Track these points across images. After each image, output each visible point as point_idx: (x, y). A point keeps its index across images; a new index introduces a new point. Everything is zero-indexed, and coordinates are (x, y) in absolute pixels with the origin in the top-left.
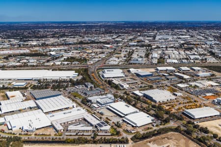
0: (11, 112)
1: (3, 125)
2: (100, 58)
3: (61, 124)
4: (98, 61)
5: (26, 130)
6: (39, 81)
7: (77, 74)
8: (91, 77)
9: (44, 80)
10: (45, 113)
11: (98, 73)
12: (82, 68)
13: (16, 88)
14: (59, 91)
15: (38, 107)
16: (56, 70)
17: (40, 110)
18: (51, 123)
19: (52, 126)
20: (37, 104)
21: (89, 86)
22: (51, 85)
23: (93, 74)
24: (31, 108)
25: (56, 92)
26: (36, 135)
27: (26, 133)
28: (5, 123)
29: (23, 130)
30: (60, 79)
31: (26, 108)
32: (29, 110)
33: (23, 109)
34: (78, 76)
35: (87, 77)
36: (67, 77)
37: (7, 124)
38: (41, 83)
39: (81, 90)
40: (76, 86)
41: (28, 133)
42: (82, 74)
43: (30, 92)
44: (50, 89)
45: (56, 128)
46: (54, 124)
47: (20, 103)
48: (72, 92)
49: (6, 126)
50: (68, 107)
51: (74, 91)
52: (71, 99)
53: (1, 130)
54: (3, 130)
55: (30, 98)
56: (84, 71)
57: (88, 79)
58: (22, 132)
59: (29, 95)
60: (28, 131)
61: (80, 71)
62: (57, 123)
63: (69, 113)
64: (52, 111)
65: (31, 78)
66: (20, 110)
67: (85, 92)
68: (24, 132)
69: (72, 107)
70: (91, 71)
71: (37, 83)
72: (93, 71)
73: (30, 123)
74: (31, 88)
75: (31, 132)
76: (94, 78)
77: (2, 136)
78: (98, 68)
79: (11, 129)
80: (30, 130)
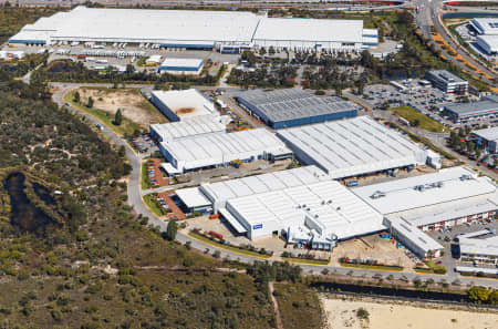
0: (204, 168)
1: (205, 218)
3: (420, 227)
5: (301, 242)
6: (247, 56)
7: (375, 32)
8: (437, 47)
9: (263, 51)
10: (342, 180)
11: (452, 29)
12: (378, 8)
13: (174, 78)
14: (338, 94)
15: (300, 159)
16: (283, 14)
17: (313, 168)
18: (386, 221)
19: (389, 233)
20: (289, 144)
21: (451, 86)
22: (301, 71)
23: (439, 37)
24: (271, 158)
25: (326, 103)
26: (343, 261)
27: (305, 252)
28: (209, 209)
29: (290, 241)
30: (319, 49)
31: (253, 158)
32: (265, 165)
33: (245, 161)
34: (381, 40)
35: (418, 47)
36: (344, 44)
37: (219, 213)
38: (257, 65)
39: (423, 100)
40: (393, 82)
41: (311, 252)
42: (392, 35)
43: (231, 95)
44: (298, 89)
45: (412, 243)
46: (397, 225)
47: (225, 135)
48: (392, 105)
49: (217, 221)
50: (412, 165)
51: (395, 101)
52: (405, 133)
53: (210, 233)
54: (218, 236)
55: (245, 118)
56: (395, 22)
57: (425, 55)
58: (290, 249)
59: (233, 107)
60: (309, 246)
61: (379, 21)
62: (407, 225)
63: (433, 186)
64: (359, 176)
65: (212, 43)
66: (235, 165)
67: (445, 109)
68: (296, 246)
69: (424, 163)
70: (424, 24)
71: (240, 63)
72: (431, 23)
73: (306, 217)
74: (227, 82)
75: (322, 250)
76: (450, 53)
77: (223, 256)
78: (445, 12)
79: (245, 235)
80: (317, 244)
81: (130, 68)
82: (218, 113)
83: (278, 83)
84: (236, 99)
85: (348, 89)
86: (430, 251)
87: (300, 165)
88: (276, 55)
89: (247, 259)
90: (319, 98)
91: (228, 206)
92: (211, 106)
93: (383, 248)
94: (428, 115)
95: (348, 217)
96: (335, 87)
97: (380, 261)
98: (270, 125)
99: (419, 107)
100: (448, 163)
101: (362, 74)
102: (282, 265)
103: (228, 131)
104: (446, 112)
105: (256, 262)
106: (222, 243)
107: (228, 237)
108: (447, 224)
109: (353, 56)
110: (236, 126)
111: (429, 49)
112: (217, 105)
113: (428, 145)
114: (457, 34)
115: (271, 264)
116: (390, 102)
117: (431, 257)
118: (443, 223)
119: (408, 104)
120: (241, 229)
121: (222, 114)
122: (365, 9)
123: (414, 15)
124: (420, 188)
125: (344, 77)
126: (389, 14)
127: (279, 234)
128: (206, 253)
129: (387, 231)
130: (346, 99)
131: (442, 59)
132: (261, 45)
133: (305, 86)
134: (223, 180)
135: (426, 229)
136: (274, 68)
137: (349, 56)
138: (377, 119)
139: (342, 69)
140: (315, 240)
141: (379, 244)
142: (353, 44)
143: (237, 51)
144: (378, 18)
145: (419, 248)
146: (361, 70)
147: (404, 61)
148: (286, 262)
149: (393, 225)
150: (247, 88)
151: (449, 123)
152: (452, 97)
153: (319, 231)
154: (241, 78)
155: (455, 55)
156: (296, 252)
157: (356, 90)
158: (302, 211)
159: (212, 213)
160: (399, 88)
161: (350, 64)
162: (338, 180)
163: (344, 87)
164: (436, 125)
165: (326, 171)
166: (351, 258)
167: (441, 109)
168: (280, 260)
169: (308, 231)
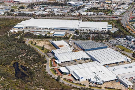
0: (67, 62)
1: (67, 75)
2: (124, 9)
3: (127, 79)
4: (124, 12)
5: (94, 82)
6: (77, 32)
7: (111, 25)
8: (128, 30)
9: (81, 30)
10: (104, 65)
11: (132, 25)
12: (111, 19)
13: (57, 37)
14: (102, 42)
15: (92, 59)
16: (86, 21)
17: (96, 62)
18: (117, 77)
19: (118, 80)
20: (89, 56)
21: (133, 40)
22: (91, 35)
23: (128, 27)
24: (84, 59)
25: (99, 44)
26: (106, 88)
27: (95, 85)
28: (68, 73)
29: (91, 82)
30: (96, 30)
31: (79, 59)
32: (83, 61)
33: (77, 60)
34: (113, 28)
35: (123, 29)
36: (103, 28)
37: (71, 74)
38: (79, 34)
39: (125, 44)
40: (117, 39)
41: (97, 85)
42: (115, 26)
43: (73, 42)
44: (91, 40)
45: (125, 83)
46: (120, 78)
47: (72, 53)
48: (116, 45)
49: (71, 76)
50: (123, 61)
51: (117, 44)
52: (120, 53)
53: (69, 80)
54: (71, 81)
55: (77, 48)
56: (116, 23)
57: (125, 32)
58: (91, 84)
59: (74, 45)
60: (96, 83)
61: (112, 23)
62: (123, 78)
63: (130, 67)
64: (109, 64)
65: (67, 28)
66: (75, 61)
67: (131, 46)
68: (92, 83)
69: (126, 61)
70: (124, 23)
71: (75, 33)
72: (126, 23)
73: (95, 76)
74: (72, 39)
75: (100, 85)
76: (132, 31)
77: (73, 86)
78: (129, 20)
79: (78, 80)
80: (98, 83)
81: (46, 35)
82: (70, 47)
83: (85, 39)
84: (74, 43)
85: (104, 41)
86: (130, 85)
87: (92, 61)
88: (85, 31)
89: (79, 87)
90: (97, 43)
91: (73, 72)
92: (68, 45)
93: (116, 84)
94: (127, 48)
95: (107, 76)
96: (101, 40)
97: (116, 88)
98: (84, 50)
99: (124, 46)
100: (133, 61)
101: (108, 37)
102: (89, 89)
103: (73, 52)
104: (131, 47)
105: (82, 88)
106: (72, 82)
107: (74, 81)
108: (134, 78)
109: (105, 32)
110: (75, 50)
111: (126, 30)
112: (69, 45)
113: (127, 56)
114: (133, 26)
115: (86, 88)
116: (116, 44)
117: (130, 87)
118: (133, 77)
119: (121, 45)
120: (77, 78)
121: (71, 47)
122: (108, 19)
123: (121, 21)
124: (126, 68)
125: (103, 37)
126: (114, 20)
127: (88, 80)
128: (68, 85)
129: (117, 79)
130: (104, 43)
131: (129, 33)
132: (80, 29)
133: (93, 40)
134: (72, 65)
135: (128, 79)
136: (84, 35)
137: (104, 32)
138: (113, 49)
139: (102, 35)
140: (98, 82)
141: (115, 83)
142: (105, 29)
143: (74, 30)
144: (111, 22)
145: (126, 84)
146: (108, 35)
147: (119, 33)
148: (90, 88)
149: (119, 78)
150: (77, 40)
151: (133, 50)
152: (133, 43)
153: (99, 79)
154: (75, 38)
155: (133, 32)
156: (93, 85)
157: (107, 41)
158: (94, 74)
159: (69, 74)
160: (118, 40)
161: (105, 34)
162: (103, 65)
163: (103, 40)
164: (129, 51)
165: (100, 63)
166: (108, 87)
167: (130, 46)
168: (88, 87)
169: (96, 79)
